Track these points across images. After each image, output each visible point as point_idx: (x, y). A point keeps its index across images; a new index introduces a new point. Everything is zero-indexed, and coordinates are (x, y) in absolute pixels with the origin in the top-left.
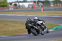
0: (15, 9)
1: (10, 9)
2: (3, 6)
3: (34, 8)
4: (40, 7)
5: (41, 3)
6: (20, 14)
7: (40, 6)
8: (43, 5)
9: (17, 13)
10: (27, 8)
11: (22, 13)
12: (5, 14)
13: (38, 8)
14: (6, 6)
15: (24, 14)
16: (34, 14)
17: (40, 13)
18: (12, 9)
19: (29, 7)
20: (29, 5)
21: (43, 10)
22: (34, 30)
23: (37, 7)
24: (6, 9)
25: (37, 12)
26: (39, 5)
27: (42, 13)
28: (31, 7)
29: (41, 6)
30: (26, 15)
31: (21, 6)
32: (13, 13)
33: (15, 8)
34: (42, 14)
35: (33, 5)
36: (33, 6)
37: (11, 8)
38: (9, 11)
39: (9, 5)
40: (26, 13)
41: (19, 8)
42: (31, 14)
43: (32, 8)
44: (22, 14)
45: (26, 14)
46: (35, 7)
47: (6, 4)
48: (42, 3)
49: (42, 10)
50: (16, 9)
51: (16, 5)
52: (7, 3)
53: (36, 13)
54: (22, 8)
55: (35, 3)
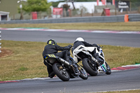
0: (64, 16)
1: (54, 17)
2: (38, 10)
3: (109, 14)
4: (122, 11)
5: (122, 3)
6: (76, 28)
7: (120, 9)
8: (127, 7)
9: (69, 25)
10: (92, 14)
11: (80, 26)
12: (41, 27)
13: (116, 14)
14: (44, 10)
15: (85, 28)
16: (106, 28)
17: (122, 26)
18: (59, 16)
19: (96, 11)
20: (95, 7)
21: (129, 20)
22: (61, 67)
23: (114, 11)
24: (45, 16)
25: (115, 24)
26: (120, 7)
27: (124, 26)
28: (100, 11)
29: (124, 10)
30: (90, 30)
31: (78, 9)
32: (59, 26)
33: (65, 14)
34: (126, 28)
35: (106, 6)
36: (104, 10)
37: (56, 14)
38: (51, 21)
39: (52, 8)
40: (90, 26)
41: (74, 15)
42: (100, 28)
43: (103, 14)
44: (80, 28)
45: (90, 28)
46: (111, 11)
47: (45, 4)
48: (125, 3)
49: (126, 19)
50: (68, 16)
51: (66, 7)
52: (47, 3)
53: (113, 26)
54: (81, 15)
55: (110, 4)
